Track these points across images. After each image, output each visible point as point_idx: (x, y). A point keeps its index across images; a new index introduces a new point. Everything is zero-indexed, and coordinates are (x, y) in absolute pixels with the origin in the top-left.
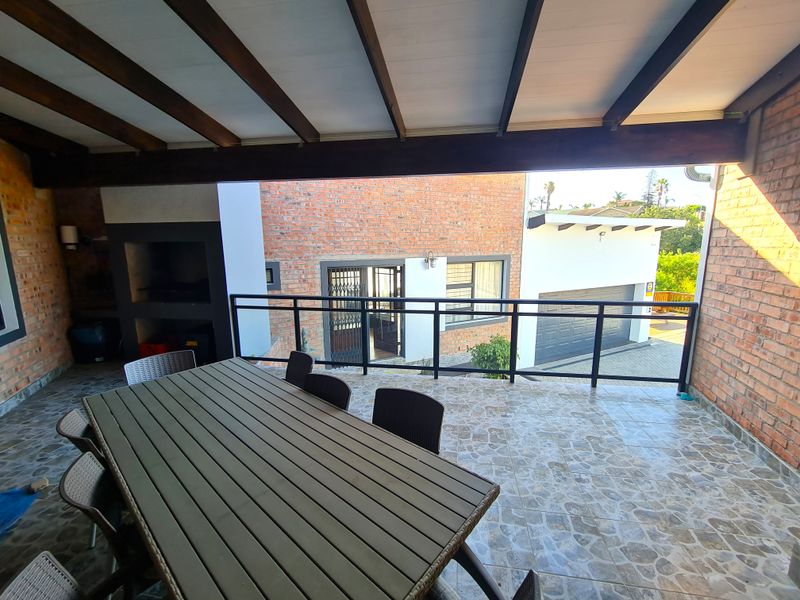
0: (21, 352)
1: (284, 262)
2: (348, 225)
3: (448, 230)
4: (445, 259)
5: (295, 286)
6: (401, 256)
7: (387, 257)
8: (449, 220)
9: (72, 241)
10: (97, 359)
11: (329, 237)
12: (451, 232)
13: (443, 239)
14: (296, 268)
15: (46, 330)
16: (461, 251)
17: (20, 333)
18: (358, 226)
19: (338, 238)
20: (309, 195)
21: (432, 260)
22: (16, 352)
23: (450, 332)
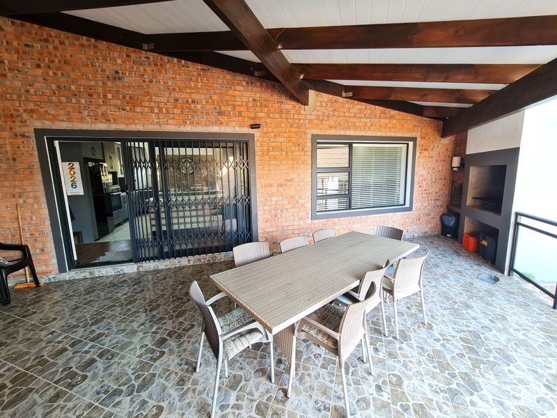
0: (407, 218)
9: (456, 166)
10: (448, 235)
15: (426, 211)
17: (410, 209)
22: (405, 217)
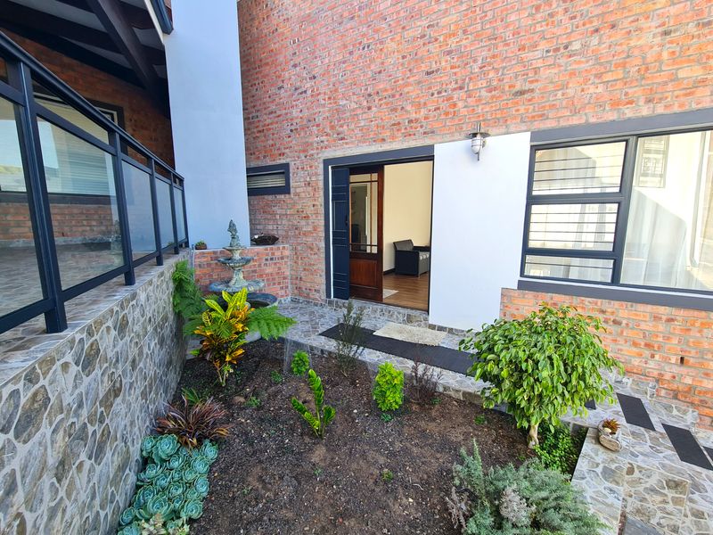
1: (293, 163)
2: (354, 105)
3: (536, 70)
4: (528, 135)
5: (301, 190)
6: (427, 142)
7: (405, 146)
8: (543, 46)
11: (332, 128)
12: (544, 74)
13: (522, 93)
14: (303, 168)
16: (575, 112)
18: (365, 103)
19: (342, 126)
20: (314, 77)
21: (485, 135)
23: (530, 295)
